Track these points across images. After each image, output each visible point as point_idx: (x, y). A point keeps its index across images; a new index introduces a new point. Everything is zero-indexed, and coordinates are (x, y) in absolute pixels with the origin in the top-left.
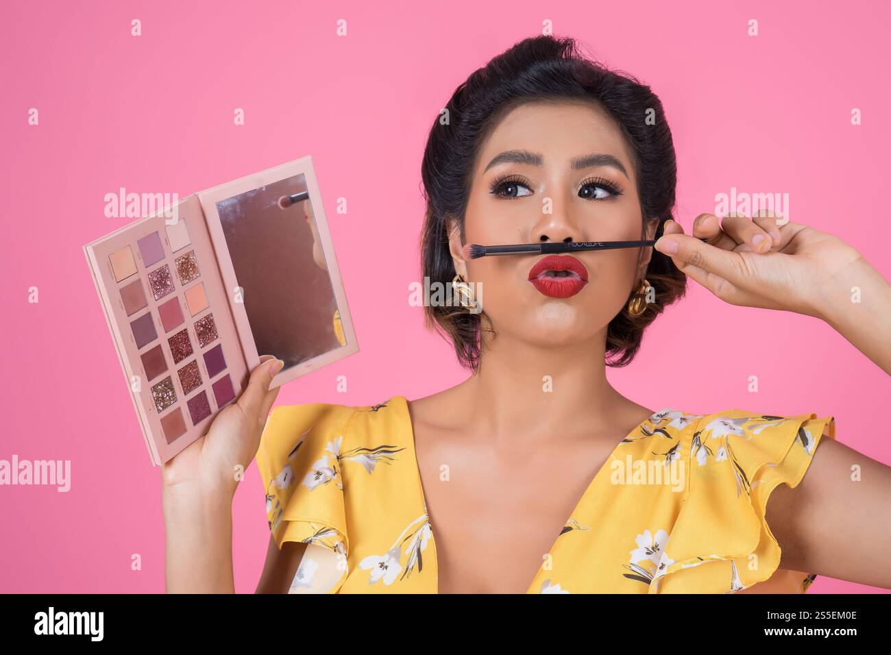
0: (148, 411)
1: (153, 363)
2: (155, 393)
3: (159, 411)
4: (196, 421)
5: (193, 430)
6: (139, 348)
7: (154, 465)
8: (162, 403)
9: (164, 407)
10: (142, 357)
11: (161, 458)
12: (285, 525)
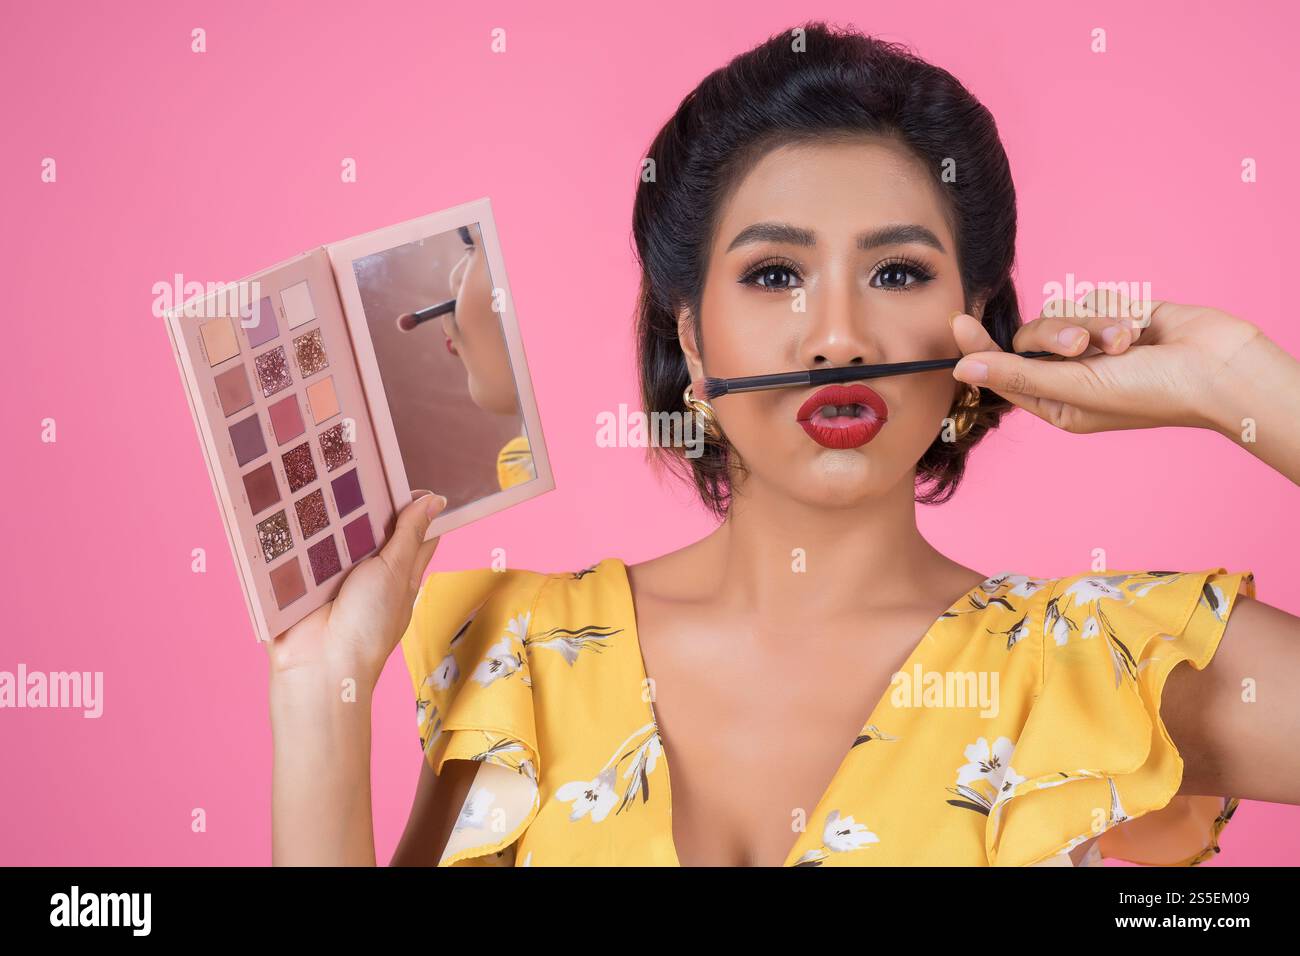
0: (252, 559)
1: (260, 490)
2: (262, 533)
3: (268, 560)
4: (320, 580)
5: (316, 592)
6: (241, 465)
7: (259, 641)
8: (272, 550)
9: (275, 555)
10: (246, 478)
11: (269, 629)
12: (449, 735)
